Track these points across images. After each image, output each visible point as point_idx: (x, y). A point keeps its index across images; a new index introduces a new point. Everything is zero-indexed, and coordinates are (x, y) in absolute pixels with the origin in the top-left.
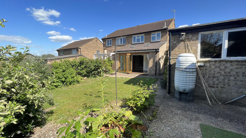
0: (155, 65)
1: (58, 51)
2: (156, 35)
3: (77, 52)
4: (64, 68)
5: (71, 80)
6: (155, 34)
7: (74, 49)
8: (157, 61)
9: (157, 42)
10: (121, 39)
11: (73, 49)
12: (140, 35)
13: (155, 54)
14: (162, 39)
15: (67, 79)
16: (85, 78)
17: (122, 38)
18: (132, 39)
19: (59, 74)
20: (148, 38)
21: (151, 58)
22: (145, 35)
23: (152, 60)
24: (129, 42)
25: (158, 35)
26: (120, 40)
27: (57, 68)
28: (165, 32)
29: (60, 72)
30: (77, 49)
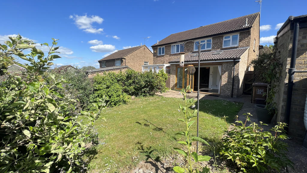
0: (232, 81)
1: (100, 62)
2: (231, 38)
3: (121, 64)
4: (108, 84)
5: (116, 99)
6: (229, 37)
7: (118, 59)
8: (235, 75)
9: (232, 47)
10: (178, 46)
11: (116, 59)
12: (206, 40)
13: (231, 65)
14: (241, 44)
15: (112, 98)
16: (133, 97)
17: (179, 44)
18: (193, 46)
19: (102, 90)
20: (218, 43)
21: (225, 72)
22: (213, 39)
23: (227, 75)
24: (188, 50)
25: (234, 39)
26: (175, 47)
27: (100, 83)
28: (245, 33)
29: (103, 89)
30: (121, 60)
